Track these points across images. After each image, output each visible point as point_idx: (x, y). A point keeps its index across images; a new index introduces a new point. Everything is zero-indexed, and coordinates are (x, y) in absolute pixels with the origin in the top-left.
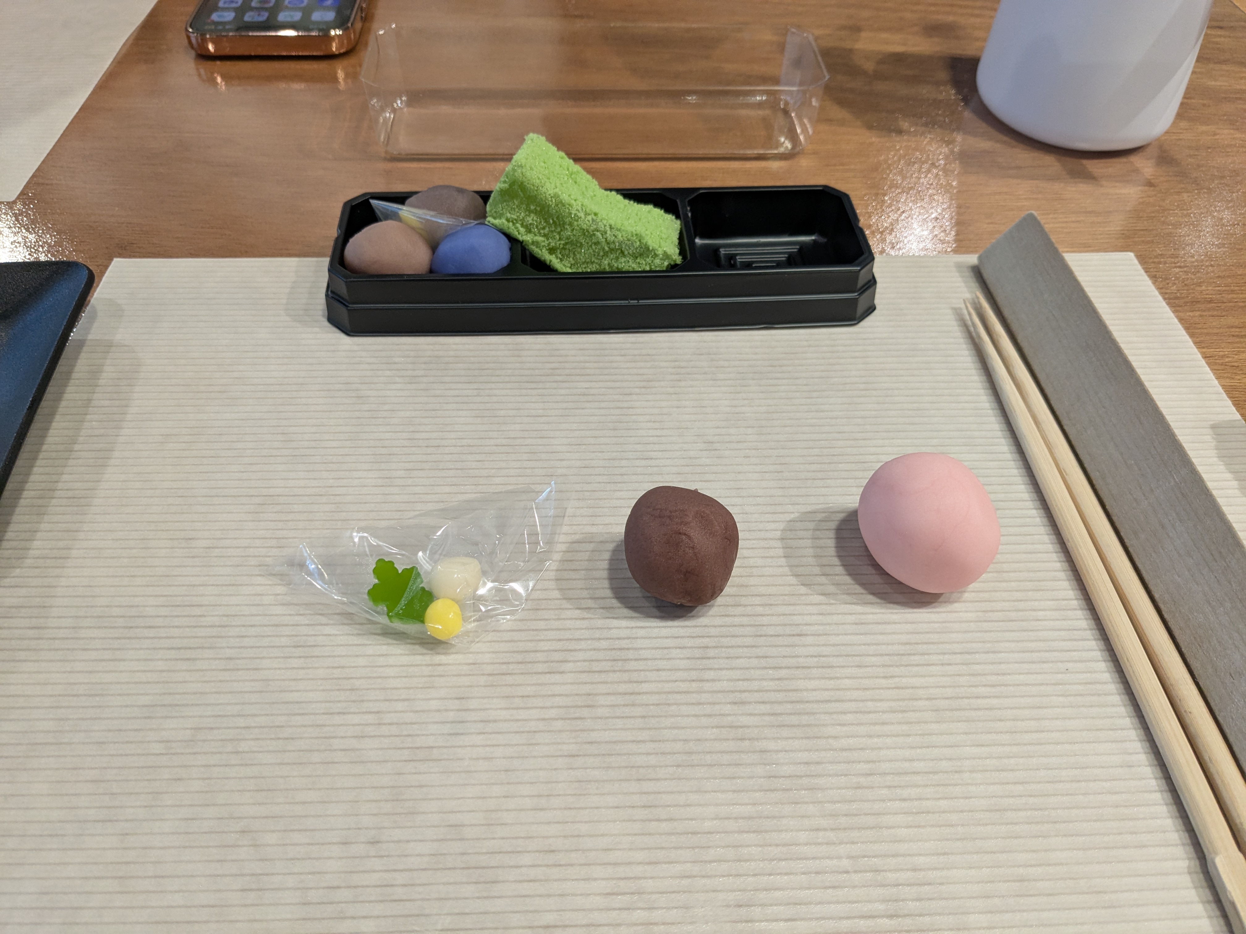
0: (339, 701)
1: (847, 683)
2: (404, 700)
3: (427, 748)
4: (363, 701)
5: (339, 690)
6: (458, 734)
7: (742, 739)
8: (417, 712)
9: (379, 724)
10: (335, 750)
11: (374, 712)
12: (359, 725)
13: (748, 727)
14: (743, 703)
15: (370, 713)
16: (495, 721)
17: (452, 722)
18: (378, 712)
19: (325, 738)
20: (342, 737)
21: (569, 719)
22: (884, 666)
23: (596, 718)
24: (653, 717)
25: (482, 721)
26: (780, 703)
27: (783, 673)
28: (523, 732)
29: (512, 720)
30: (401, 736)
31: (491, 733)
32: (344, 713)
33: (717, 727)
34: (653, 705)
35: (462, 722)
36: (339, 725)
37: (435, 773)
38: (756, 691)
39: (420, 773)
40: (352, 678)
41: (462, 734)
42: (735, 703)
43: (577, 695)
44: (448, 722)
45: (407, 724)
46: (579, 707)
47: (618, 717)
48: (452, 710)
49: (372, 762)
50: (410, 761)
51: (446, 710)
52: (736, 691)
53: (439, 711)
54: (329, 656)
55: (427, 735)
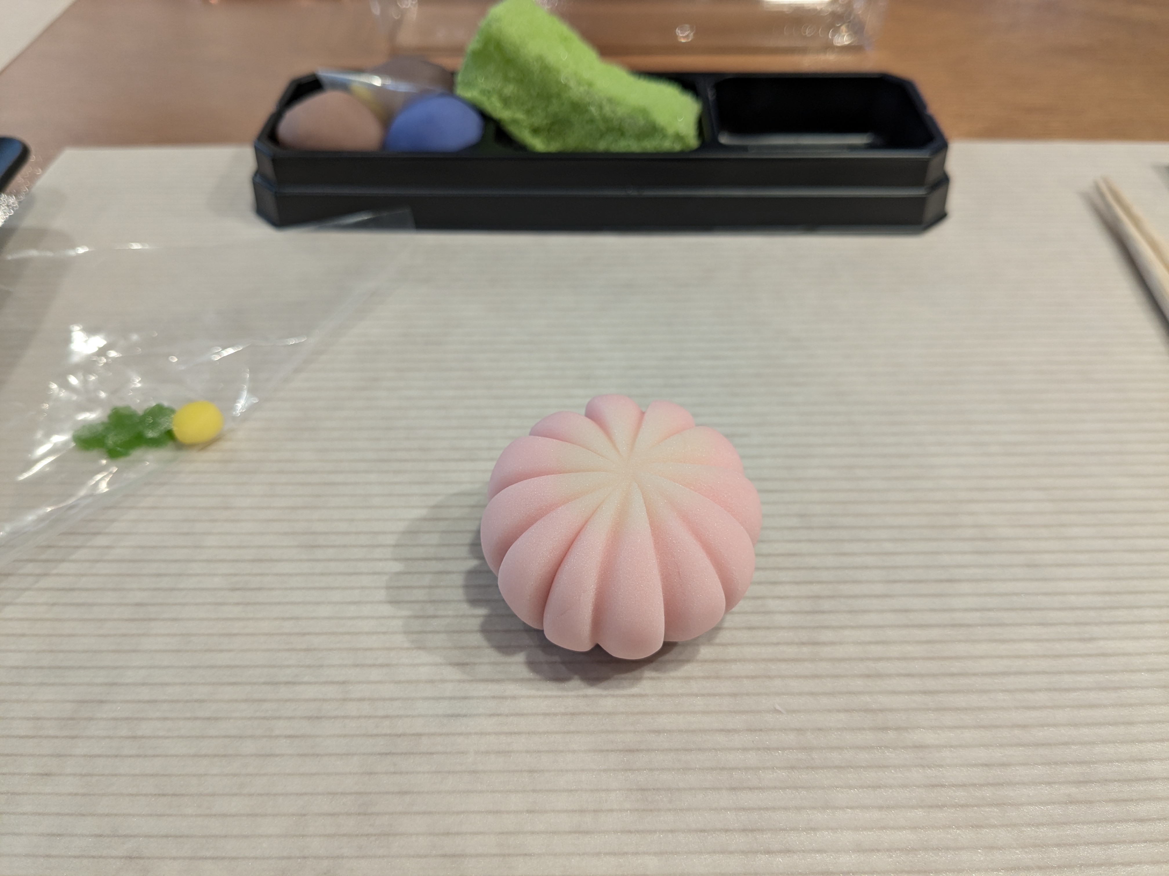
0: (289, 666)
1: (1029, 647)
2: (382, 666)
3: (413, 735)
4: (321, 666)
5: (288, 650)
6: (458, 716)
7: (885, 729)
8: (400, 682)
9: (345, 700)
10: (277, 737)
11: (337, 683)
12: (314, 700)
13: (891, 710)
14: (879, 676)
15: (332, 683)
17: (451, 698)
18: (344, 683)
19: (264, 718)
20: (290, 718)
22: (1077, 624)
24: (748, 694)
25: (494, 697)
26: (934, 676)
27: (934, 633)
28: (555, 714)
30: (375, 717)
31: (507, 715)
33: (846, 711)
34: (747, 677)
35: (465, 698)
36: (287, 701)
37: (424, 773)
38: (898, 659)
39: (401, 773)
40: (309, 634)
41: (465, 716)
42: (868, 676)
45: (384, 699)
48: (452, 681)
49: (330, 755)
50: (386, 754)
51: (443, 681)
52: (868, 659)
53: (432, 681)
54: (279, 603)
55: (413, 717)
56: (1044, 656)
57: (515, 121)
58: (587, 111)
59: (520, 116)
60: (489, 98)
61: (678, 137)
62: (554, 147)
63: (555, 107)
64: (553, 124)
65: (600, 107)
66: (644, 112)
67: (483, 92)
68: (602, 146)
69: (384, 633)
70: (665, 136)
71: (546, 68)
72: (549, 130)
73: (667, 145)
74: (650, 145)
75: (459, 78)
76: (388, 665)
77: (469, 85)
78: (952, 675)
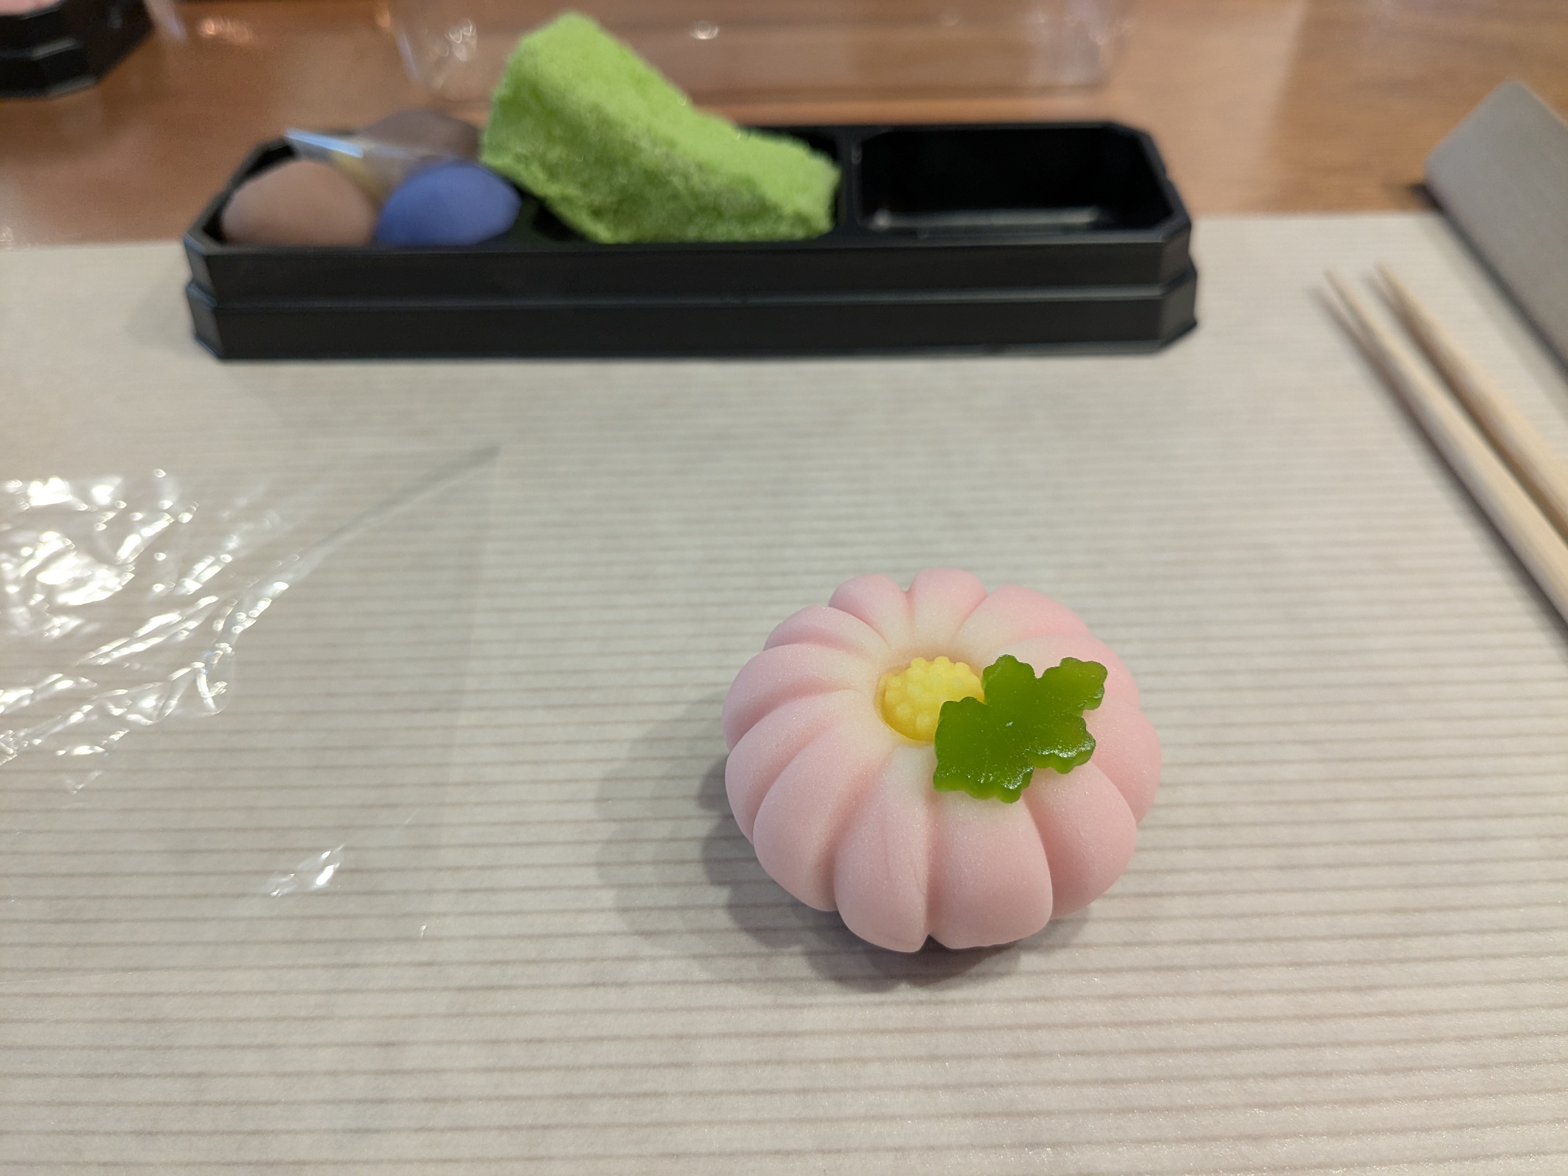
0: (121, 1048)
1: (1276, 1003)
2: (260, 1047)
3: (293, 1163)
4: (169, 1048)
5: (124, 1021)
6: (368, 1131)
7: (1035, 1145)
8: (284, 1075)
9: (196, 1104)
11: (188, 1075)
12: (150, 1104)
13: (1048, 1113)
14: (1035, 1055)
15: (182, 1075)
16: (457, 1100)
17: (360, 1102)
18: (199, 1075)
19: (71, 1133)
21: (628, 1096)
22: (1353, 962)
23: (691, 1094)
24: (825, 1090)
25: (426, 1100)
27: (1125, 983)
28: (517, 1128)
29: (497, 1098)
30: (239, 1133)
31: (442, 1131)
32: (124, 1076)
33: (976, 1115)
34: (827, 1061)
35: (381, 1101)
36: (108, 1105)
38: (1066, 1026)
40: (159, 994)
41: (377, 1131)
42: (1017, 1056)
43: (652, 1037)
44: (349, 1102)
45: (257, 1104)
46: (655, 1066)
47: (744, 1093)
48: (365, 1073)
51: (352, 1073)
52: (1020, 1027)
53: (334, 1073)
54: (122, 944)
55: (297, 1133)
56: (1297, 1018)
57: (566, 199)
58: (667, 183)
59: (572, 191)
60: (527, 166)
61: (801, 219)
62: (625, 235)
63: (622, 179)
64: (620, 202)
65: (686, 177)
66: (749, 183)
67: (519, 158)
68: (692, 233)
69: (273, 993)
70: (780, 217)
71: (605, 122)
72: (616, 212)
73: (784, 231)
74: (759, 231)
75: (485, 139)
76: (271, 1046)
77: (499, 148)
78: (1149, 1052)
